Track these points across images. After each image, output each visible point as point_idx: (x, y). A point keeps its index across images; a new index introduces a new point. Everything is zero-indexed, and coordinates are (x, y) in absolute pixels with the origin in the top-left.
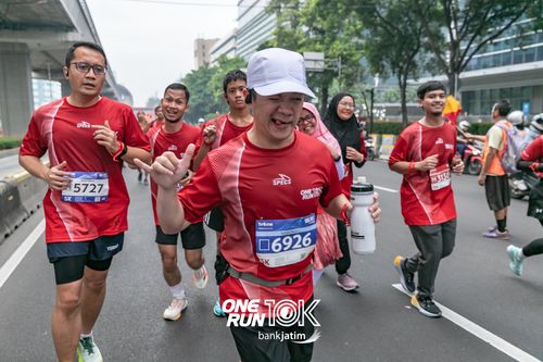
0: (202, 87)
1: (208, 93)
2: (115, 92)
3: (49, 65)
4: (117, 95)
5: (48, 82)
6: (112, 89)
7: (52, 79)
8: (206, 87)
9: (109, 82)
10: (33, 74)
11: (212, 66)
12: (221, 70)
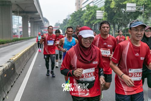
0: (79, 18)
1: (81, 21)
2: (43, 21)
3: (18, 10)
4: (43, 22)
5: (18, 16)
6: (42, 19)
7: (19, 16)
8: (80, 18)
9: (41, 16)
10: (13, 14)
11: (83, 9)
12: (87, 11)
